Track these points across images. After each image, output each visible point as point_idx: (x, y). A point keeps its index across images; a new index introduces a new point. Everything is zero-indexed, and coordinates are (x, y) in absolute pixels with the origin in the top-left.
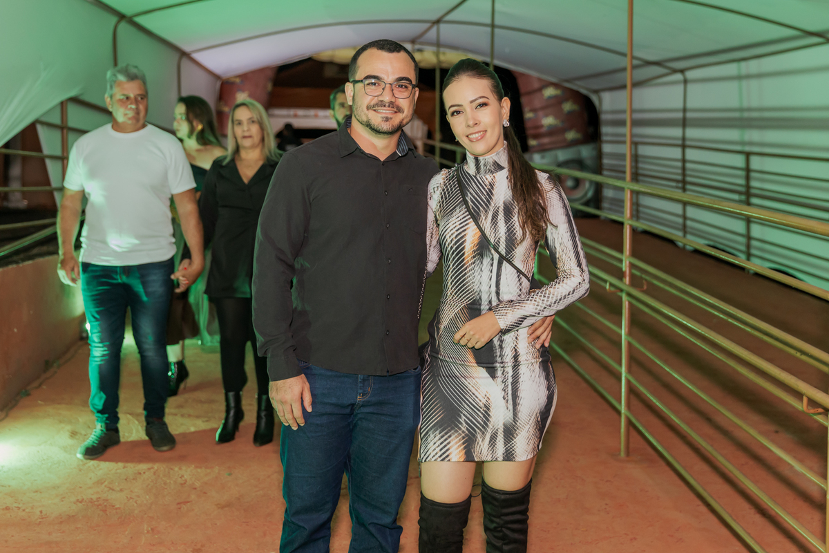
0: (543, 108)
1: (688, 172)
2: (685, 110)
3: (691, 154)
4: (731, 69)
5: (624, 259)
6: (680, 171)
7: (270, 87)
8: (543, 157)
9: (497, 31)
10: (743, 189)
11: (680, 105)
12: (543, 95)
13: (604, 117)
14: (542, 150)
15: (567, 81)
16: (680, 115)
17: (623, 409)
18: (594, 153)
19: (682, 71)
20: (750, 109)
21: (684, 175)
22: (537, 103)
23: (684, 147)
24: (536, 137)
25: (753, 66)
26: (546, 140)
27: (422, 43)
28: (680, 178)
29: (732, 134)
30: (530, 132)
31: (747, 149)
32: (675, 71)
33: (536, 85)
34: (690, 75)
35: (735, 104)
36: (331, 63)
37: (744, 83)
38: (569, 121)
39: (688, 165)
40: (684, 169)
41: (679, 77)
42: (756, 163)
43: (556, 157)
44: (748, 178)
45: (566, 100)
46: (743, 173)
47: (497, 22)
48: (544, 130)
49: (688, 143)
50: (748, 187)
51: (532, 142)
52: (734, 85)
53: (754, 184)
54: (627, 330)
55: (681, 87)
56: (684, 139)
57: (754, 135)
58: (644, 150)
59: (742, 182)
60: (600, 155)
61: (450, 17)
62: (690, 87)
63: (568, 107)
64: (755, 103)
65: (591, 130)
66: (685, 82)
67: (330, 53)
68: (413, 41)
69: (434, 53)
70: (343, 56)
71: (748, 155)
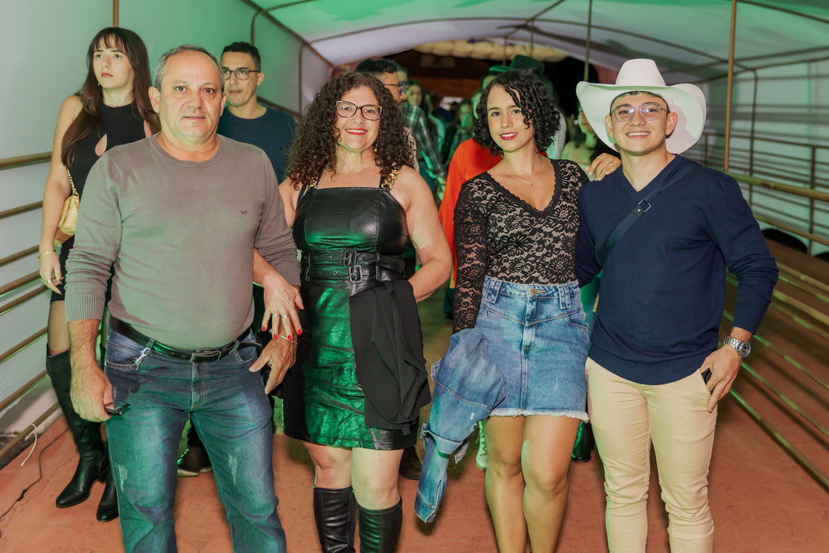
1: (755, 162)
2: (754, 105)
3: (758, 145)
4: (801, 69)
6: (748, 161)
10: (808, 179)
11: (751, 101)
16: (750, 110)
19: (754, 70)
20: (817, 107)
21: (752, 164)
23: (752, 139)
25: (822, 68)
27: (513, 39)
28: (747, 167)
29: (801, 129)
31: (813, 142)
32: (747, 69)
34: (760, 73)
35: (804, 101)
36: (431, 54)
37: (813, 82)
39: (756, 156)
40: (752, 159)
41: (750, 74)
42: (821, 155)
44: (813, 170)
46: (808, 165)
49: (756, 135)
50: (813, 177)
52: (803, 84)
53: (818, 174)
55: (752, 84)
56: (753, 131)
57: (821, 131)
59: (808, 172)
61: (545, 16)
62: (761, 84)
66: (756, 79)
67: (430, 45)
68: (506, 37)
69: (524, 48)
70: (442, 48)
71: (814, 148)
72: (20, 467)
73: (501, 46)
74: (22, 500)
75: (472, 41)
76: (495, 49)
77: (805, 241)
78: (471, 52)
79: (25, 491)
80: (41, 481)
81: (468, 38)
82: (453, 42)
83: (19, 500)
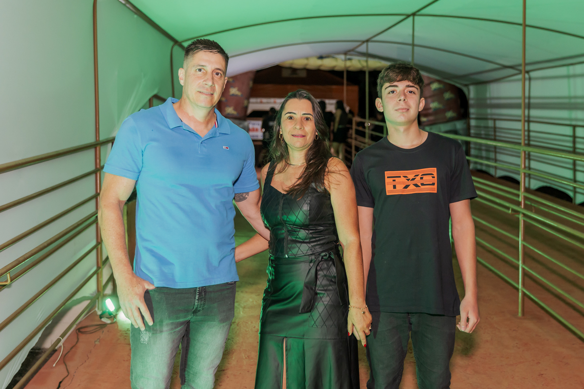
0: (430, 97)
1: (531, 139)
2: (529, 98)
3: (534, 127)
4: (563, 71)
5: (520, 194)
6: (526, 138)
7: (251, 84)
9: (416, 48)
10: (571, 149)
11: (527, 95)
12: (431, 88)
13: (471, 102)
14: (431, 124)
15: (448, 78)
16: (527, 101)
17: (520, 287)
18: (465, 126)
19: (528, 72)
20: (576, 97)
21: (529, 140)
22: (427, 93)
23: (529, 122)
24: (426, 115)
26: (432, 118)
28: (526, 142)
29: (564, 114)
31: (574, 123)
32: (523, 72)
34: (533, 74)
35: (565, 93)
37: (572, 80)
38: (448, 106)
39: (532, 134)
40: (529, 136)
42: (580, 132)
43: (440, 128)
44: (574, 142)
45: (446, 91)
46: (571, 139)
47: (416, 43)
48: (430, 111)
49: (531, 119)
50: (574, 148)
51: (423, 119)
52: (564, 81)
53: (578, 146)
54: (522, 238)
57: (579, 114)
58: (500, 124)
59: (571, 145)
60: (469, 127)
61: (376, 38)
62: (533, 83)
63: (448, 95)
64: (579, 93)
65: (462, 111)
67: (291, 62)
68: (345, 53)
69: (359, 61)
70: (299, 63)
71: (574, 127)
72: (53, 368)
73: (342, 60)
74: (60, 388)
75: (321, 58)
76: (338, 63)
77: (571, 194)
78: (321, 66)
79: (60, 383)
80: (69, 376)
81: (318, 55)
82: (307, 58)
83: (58, 388)
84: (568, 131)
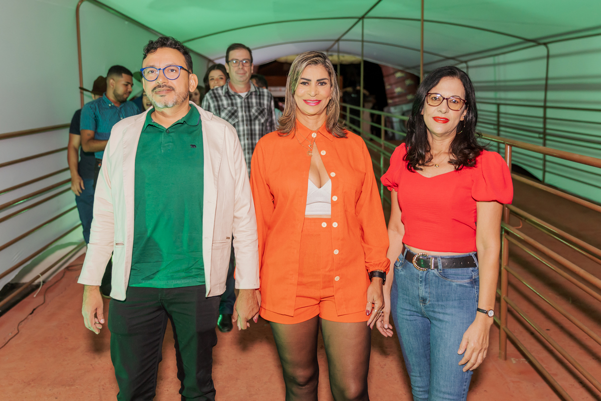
0: (395, 83)
4: (490, 60)
8: (395, 109)
10: (496, 123)
12: (395, 76)
14: (395, 105)
15: (408, 68)
19: (466, 62)
20: (499, 81)
22: (392, 80)
24: (392, 98)
25: (501, 59)
26: (397, 100)
29: (491, 95)
30: (389, 96)
31: (498, 102)
32: (462, 62)
33: (392, 71)
34: (470, 64)
35: (491, 78)
37: (497, 68)
38: (409, 90)
41: (464, 64)
42: (503, 109)
43: (402, 108)
44: (498, 117)
45: (407, 79)
46: (496, 115)
47: (365, 39)
48: (396, 95)
50: (498, 121)
51: (390, 101)
52: (491, 69)
53: (502, 120)
57: (502, 95)
59: (495, 119)
61: (344, 38)
62: (470, 70)
63: (408, 82)
64: (502, 78)
66: (468, 67)
71: (498, 105)
72: (33, 298)
74: (33, 314)
79: (34, 310)
80: (44, 305)
83: (31, 314)
84: (494, 108)
